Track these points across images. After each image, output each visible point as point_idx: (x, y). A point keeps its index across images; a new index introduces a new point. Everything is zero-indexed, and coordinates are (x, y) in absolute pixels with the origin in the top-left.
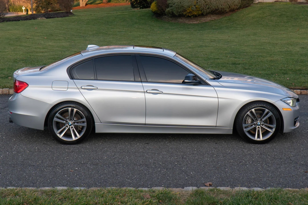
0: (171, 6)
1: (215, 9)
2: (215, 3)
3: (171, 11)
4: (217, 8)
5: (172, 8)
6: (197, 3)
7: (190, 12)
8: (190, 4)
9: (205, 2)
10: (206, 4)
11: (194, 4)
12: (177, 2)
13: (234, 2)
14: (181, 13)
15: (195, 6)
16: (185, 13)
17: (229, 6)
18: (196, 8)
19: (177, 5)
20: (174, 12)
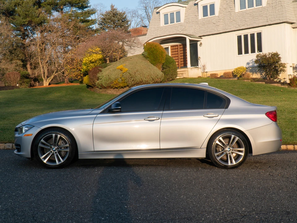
0: (101, 79)
1: (139, 81)
2: (139, 76)
3: (100, 83)
4: (141, 81)
5: (101, 80)
6: (123, 75)
7: (116, 84)
8: (117, 76)
9: (130, 75)
10: (131, 76)
11: (120, 77)
12: (106, 75)
13: (157, 75)
14: (109, 85)
15: (121, 78)
16: (112, 85)
17: (153, 79)
18: (122, 80)
19: (105, 78)
20: (103, 84)
